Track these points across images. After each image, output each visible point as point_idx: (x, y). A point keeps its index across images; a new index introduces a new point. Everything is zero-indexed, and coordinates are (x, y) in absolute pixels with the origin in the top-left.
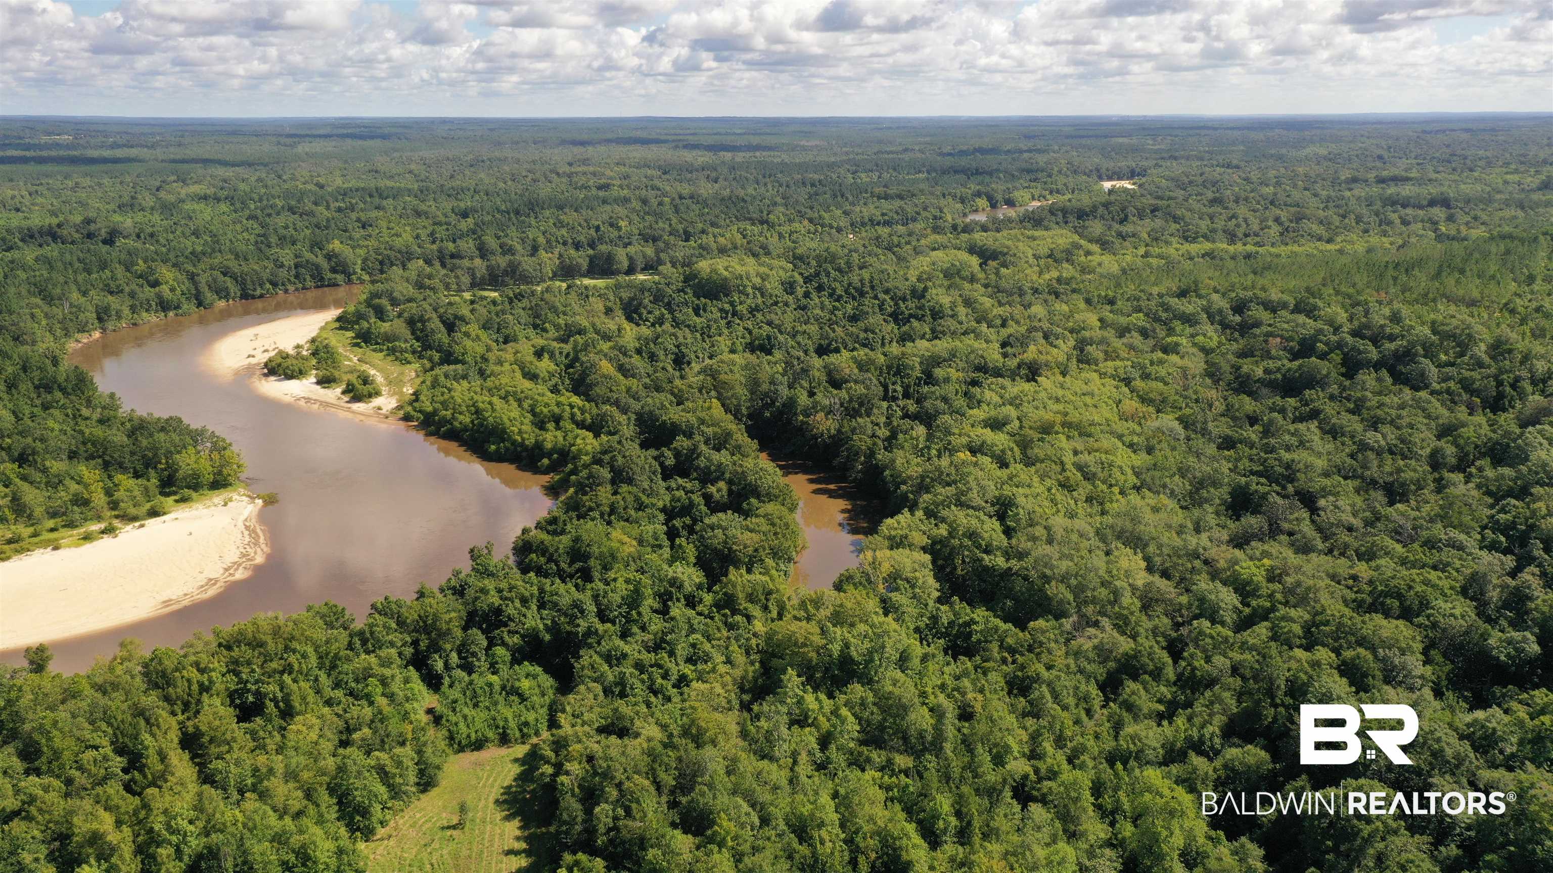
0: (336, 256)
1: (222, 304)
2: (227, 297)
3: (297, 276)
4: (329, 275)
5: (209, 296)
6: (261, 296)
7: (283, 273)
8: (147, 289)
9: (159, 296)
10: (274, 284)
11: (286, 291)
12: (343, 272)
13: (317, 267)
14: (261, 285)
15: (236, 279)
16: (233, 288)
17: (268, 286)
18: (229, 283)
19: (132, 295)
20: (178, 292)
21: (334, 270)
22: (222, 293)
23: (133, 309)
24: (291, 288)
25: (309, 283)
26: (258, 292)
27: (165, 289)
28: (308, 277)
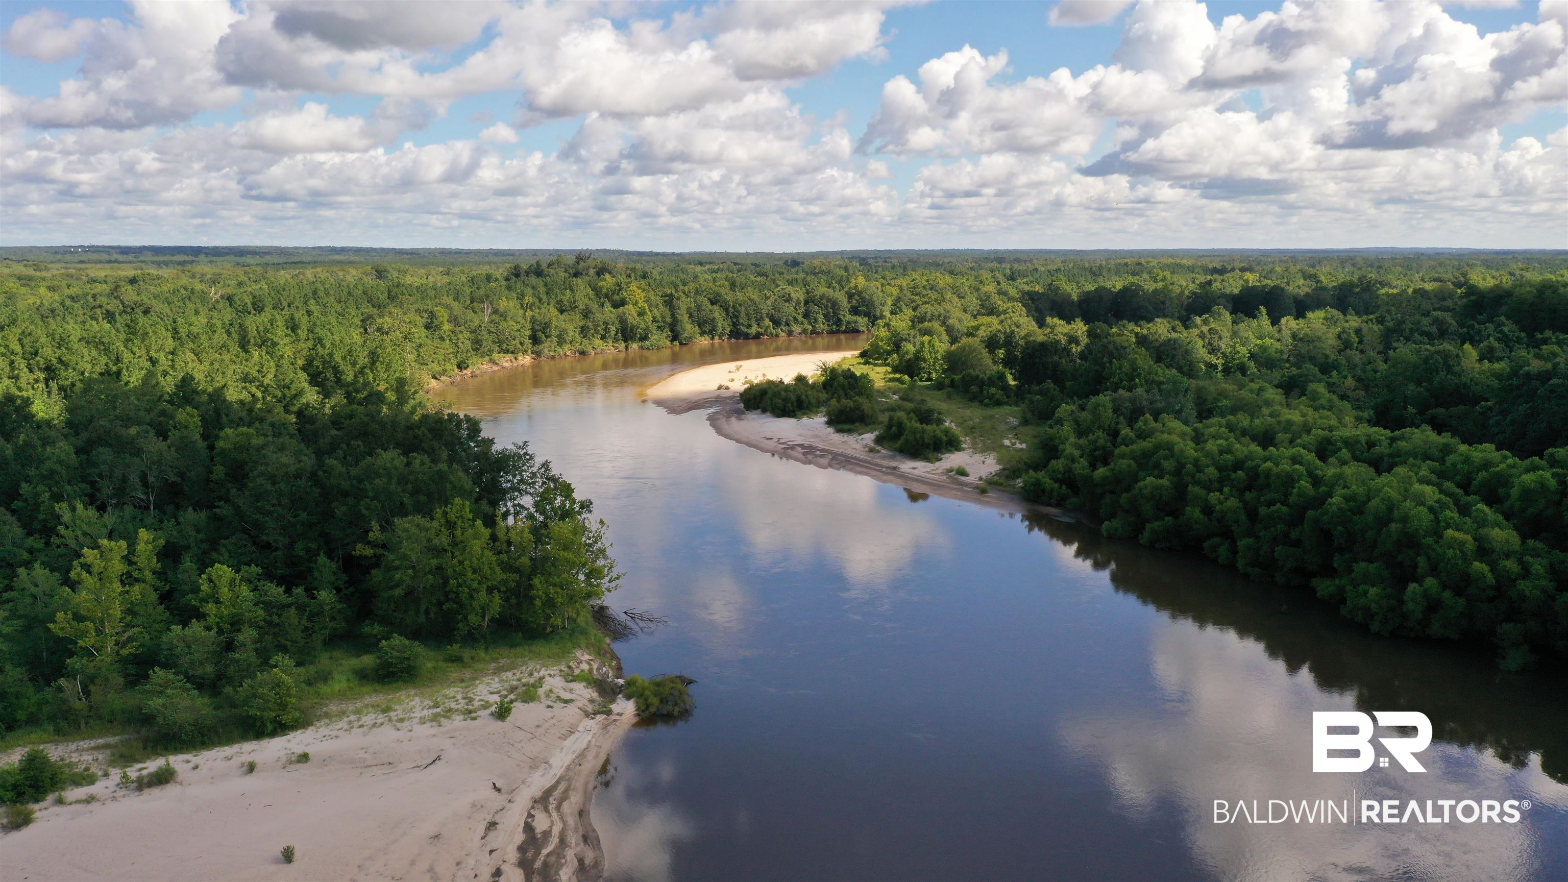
0: (860, 293)
1: (704, 342)
2: (712, 333)
3: (806, 315)
4: (849, 317)
5: (688, 328)
6: (757, 336)
7: (789, 309)
8: (608, 308)
9: (622, 320)
10: (776, 323)
11: (790, 333)
12: (867, 314)
13: (835, 304)
14: (759, 321)
15: (727, 310)
16: (723, 324)
17: (767, 322)
18: (717, 313)
19: (586, 314)
20: (649, 317)
21: (855, 311)
22: (706, 326)
23: (583, 330)
24: (797, 329)
25: (821, 326)
26: (754, 330)
27: (630, 312)
28: (820, 318)
